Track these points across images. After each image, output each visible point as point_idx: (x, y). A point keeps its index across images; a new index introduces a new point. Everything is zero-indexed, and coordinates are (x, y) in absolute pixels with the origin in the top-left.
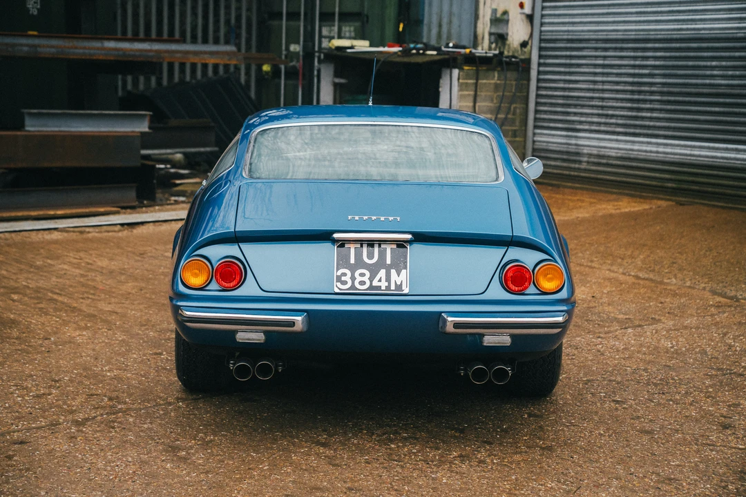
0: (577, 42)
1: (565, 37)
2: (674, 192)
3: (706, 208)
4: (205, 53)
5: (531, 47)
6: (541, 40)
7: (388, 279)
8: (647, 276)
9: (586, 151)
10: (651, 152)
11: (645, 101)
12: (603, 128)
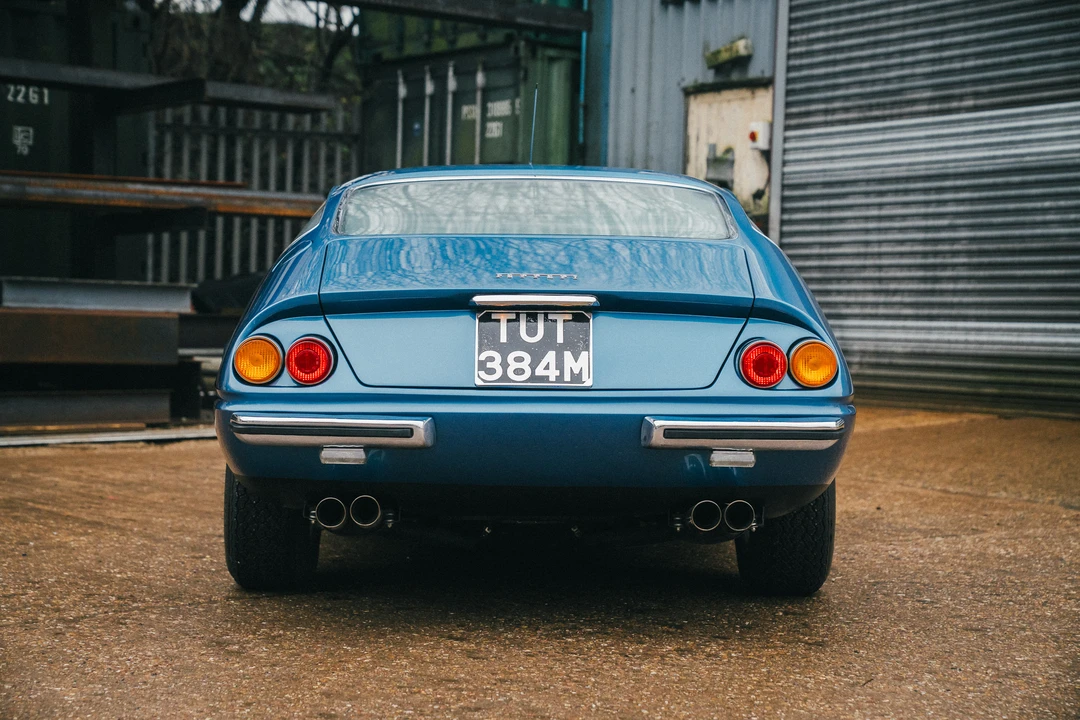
0: (836, 186)
1: (821, 180)
2: (996, 401)
3: (1046, 421)
4: (279, 200)
5: (769, 198)
6: (784, 187)
7: (560, 365)
8: (961, 490)
9: (856, 347)
10: (957, 342)
11: (944, 267)
12: (882, 311)
